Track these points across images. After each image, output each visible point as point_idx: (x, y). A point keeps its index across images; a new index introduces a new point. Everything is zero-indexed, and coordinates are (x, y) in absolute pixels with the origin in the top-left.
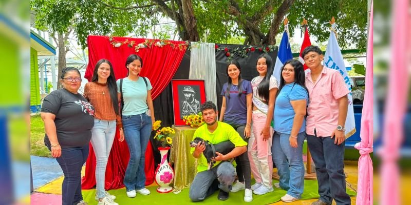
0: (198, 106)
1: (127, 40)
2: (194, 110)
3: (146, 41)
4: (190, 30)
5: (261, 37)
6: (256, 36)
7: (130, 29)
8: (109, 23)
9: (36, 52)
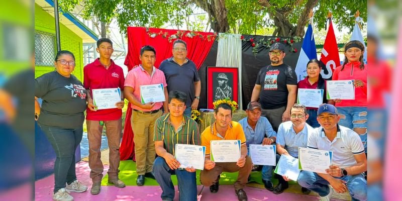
0: (230, 92)
1: (161, 31)
2: (226, 95)
3: (178, 32)
4: (221, 21)
5: (291, 28)
6: (285, 26)
7: (166, 20)
8: (148, 13)
9: (82, 39)
